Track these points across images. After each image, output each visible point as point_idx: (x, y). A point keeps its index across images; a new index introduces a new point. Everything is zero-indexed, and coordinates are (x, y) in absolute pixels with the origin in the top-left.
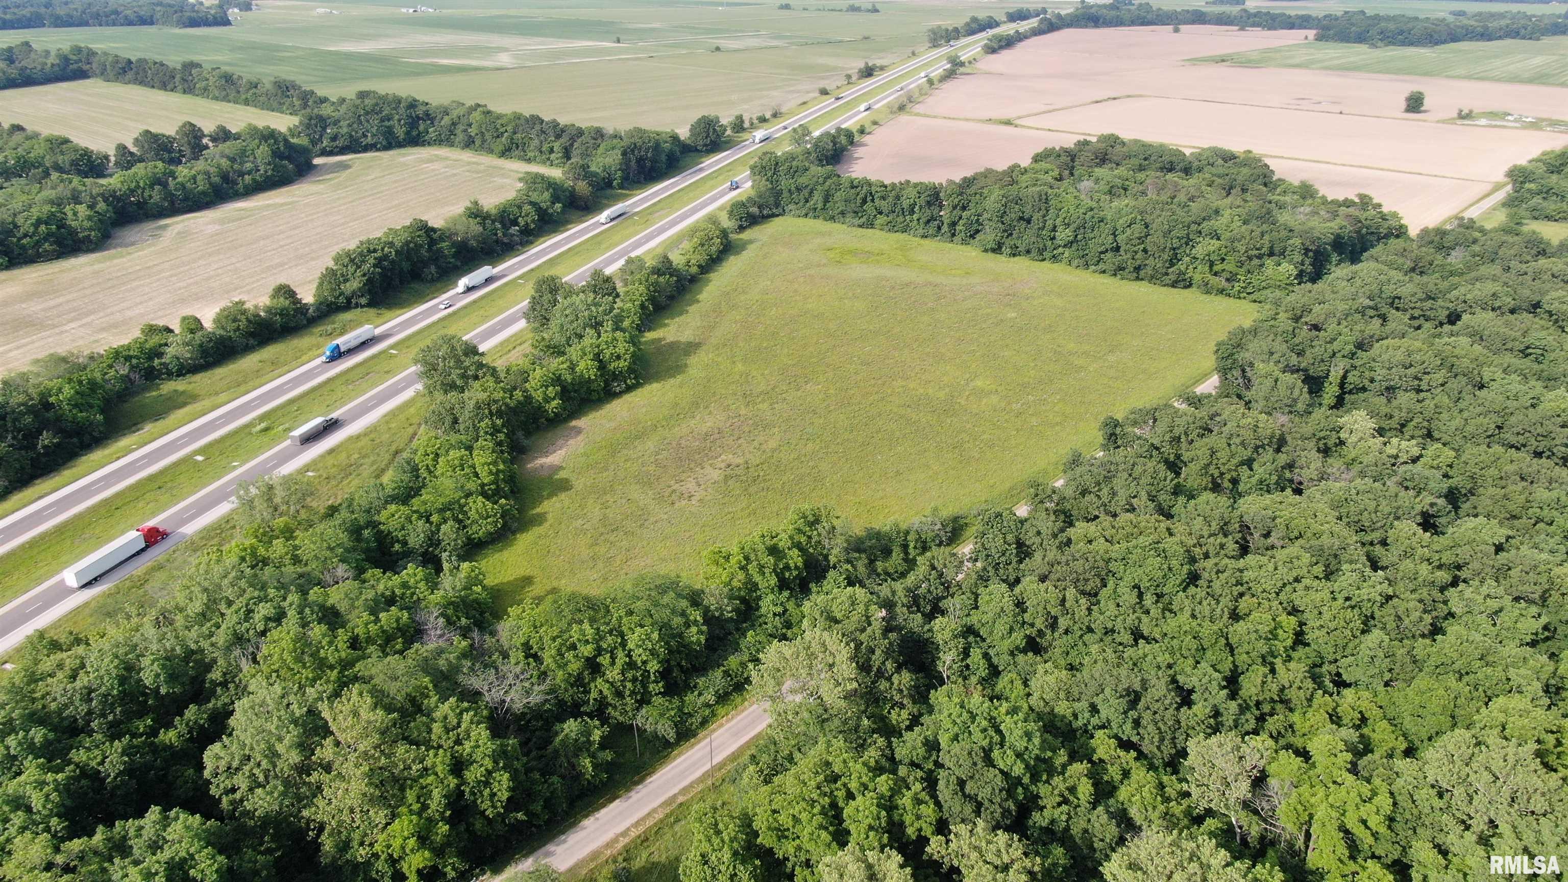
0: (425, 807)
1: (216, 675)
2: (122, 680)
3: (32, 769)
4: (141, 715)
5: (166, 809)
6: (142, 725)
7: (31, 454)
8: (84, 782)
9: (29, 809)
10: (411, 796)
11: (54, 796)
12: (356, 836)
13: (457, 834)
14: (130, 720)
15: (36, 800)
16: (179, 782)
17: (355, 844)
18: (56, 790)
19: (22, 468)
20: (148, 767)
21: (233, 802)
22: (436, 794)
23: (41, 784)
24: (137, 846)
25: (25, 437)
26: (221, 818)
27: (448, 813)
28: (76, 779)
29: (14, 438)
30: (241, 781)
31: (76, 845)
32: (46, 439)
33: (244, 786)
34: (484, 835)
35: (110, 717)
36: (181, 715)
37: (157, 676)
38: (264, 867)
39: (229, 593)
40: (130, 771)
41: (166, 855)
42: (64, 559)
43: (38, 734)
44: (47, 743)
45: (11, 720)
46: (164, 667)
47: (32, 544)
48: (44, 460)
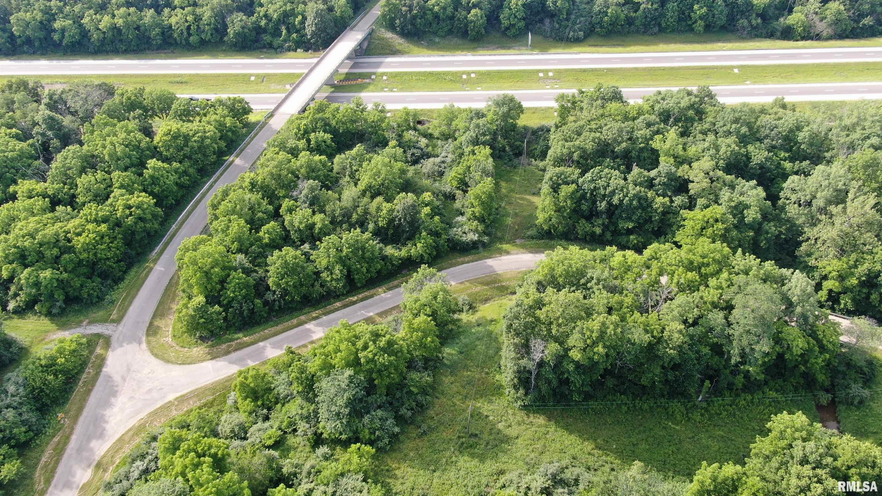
0: (856, 267)
1: (828, 155)
2: (791, 131)
3: (732, 140)
4: (786, 151)
5: (759, 184)
6: (783, 154)
7: (855, 25)
8: (744, 158)
9: (718, 151)
10: (854, 256)
11: (729, 153)
12: (817, 254)
13: (859, 291)
14: (780, 149)
15: (723, 150)
16: (776, 186)
17: (813, 257)
18: (732, 151)
19: (846, 30)
20: (769, 170)
21: (785, 204)
22: (866, 266)
23: (729, 146)
24: (738, 188)
25: (859, 15)
26: (774, 205)
27: (864, 278)
28: (743, 155)
29: (854, 13)
30: (794, 198)
31: (720, 173)
32: (868, 21)
33: (793, 200)
34: (873, 303)
35: (774, 143)
36: (801, 162)
37: (805, 138)
38: (772, 233)
39: (867, 124)
40: (762, 167)
41: (742, 199)
42: (825, 79)
43: (744, 130)
44: (745, 136)
45: (740, 118)
46: (810, 136)
47: (818, 66)
48: (858, 30)
